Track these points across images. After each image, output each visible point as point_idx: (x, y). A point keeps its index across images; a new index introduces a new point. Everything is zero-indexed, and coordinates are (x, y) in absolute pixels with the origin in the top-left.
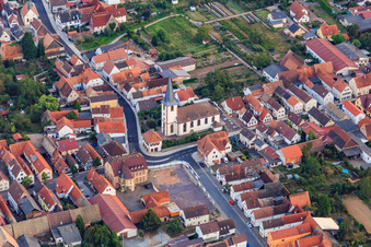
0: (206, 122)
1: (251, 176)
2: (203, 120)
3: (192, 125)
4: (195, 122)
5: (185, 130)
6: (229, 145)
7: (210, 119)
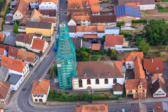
0: (106, 82)
3: (89, 82)
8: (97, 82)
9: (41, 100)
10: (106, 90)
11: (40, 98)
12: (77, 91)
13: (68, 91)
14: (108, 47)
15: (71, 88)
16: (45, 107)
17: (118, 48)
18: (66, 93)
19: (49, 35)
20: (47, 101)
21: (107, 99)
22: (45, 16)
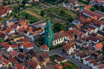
0: (62, 40)
1: (88, 55)
2: (61, 39)
4: (59, 40)
6: (75, 46)
7: (63, 38)
9: (47, 51)
13: (52, 47)
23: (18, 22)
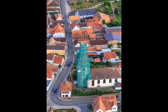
0: (110, 81)
3: (99, 82)
4: (102, 81)
5: (93, 85)
6: (115, 107)
7: (113, 80)
8: (104, 82)
9: (67, 96)
10: (110, 87)
11: (67, 94)
12: (91, 89)
13: (84, 89)
14: (105, 61)
15: (86, 87)
16: (70, 100)
17: (112, 60)
18: (83, 90)
19: (63, 54)
20: (71, 96)
21: (112, 93)
22: (58, 42)
23: (91, 18)
